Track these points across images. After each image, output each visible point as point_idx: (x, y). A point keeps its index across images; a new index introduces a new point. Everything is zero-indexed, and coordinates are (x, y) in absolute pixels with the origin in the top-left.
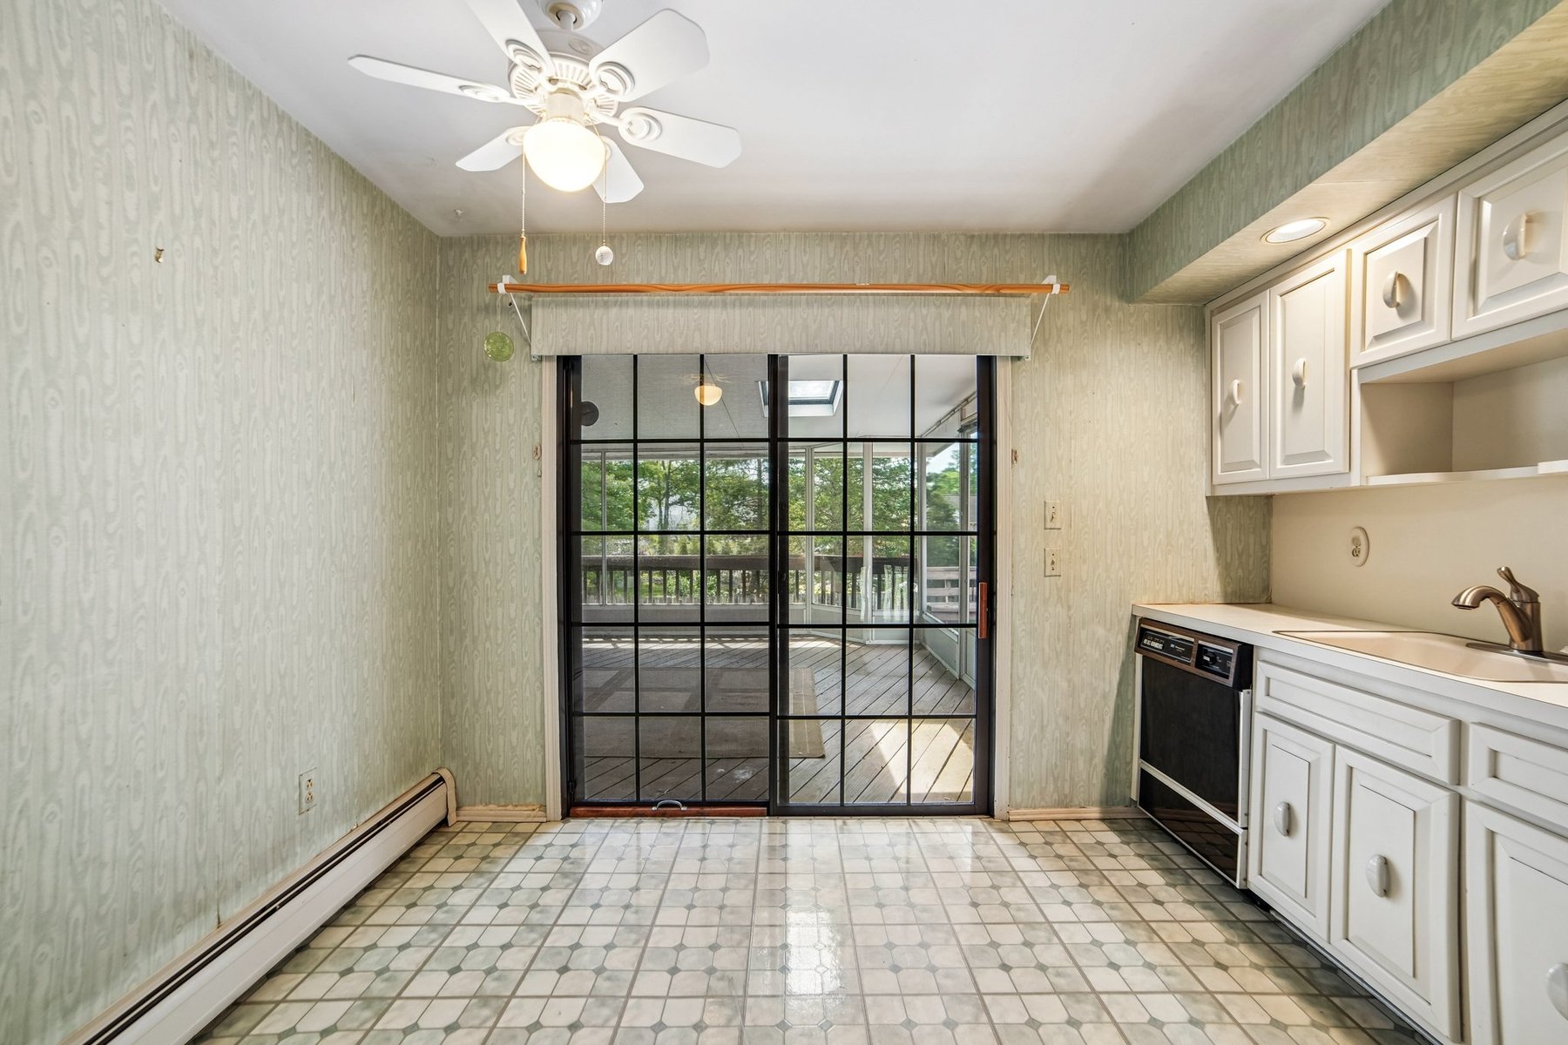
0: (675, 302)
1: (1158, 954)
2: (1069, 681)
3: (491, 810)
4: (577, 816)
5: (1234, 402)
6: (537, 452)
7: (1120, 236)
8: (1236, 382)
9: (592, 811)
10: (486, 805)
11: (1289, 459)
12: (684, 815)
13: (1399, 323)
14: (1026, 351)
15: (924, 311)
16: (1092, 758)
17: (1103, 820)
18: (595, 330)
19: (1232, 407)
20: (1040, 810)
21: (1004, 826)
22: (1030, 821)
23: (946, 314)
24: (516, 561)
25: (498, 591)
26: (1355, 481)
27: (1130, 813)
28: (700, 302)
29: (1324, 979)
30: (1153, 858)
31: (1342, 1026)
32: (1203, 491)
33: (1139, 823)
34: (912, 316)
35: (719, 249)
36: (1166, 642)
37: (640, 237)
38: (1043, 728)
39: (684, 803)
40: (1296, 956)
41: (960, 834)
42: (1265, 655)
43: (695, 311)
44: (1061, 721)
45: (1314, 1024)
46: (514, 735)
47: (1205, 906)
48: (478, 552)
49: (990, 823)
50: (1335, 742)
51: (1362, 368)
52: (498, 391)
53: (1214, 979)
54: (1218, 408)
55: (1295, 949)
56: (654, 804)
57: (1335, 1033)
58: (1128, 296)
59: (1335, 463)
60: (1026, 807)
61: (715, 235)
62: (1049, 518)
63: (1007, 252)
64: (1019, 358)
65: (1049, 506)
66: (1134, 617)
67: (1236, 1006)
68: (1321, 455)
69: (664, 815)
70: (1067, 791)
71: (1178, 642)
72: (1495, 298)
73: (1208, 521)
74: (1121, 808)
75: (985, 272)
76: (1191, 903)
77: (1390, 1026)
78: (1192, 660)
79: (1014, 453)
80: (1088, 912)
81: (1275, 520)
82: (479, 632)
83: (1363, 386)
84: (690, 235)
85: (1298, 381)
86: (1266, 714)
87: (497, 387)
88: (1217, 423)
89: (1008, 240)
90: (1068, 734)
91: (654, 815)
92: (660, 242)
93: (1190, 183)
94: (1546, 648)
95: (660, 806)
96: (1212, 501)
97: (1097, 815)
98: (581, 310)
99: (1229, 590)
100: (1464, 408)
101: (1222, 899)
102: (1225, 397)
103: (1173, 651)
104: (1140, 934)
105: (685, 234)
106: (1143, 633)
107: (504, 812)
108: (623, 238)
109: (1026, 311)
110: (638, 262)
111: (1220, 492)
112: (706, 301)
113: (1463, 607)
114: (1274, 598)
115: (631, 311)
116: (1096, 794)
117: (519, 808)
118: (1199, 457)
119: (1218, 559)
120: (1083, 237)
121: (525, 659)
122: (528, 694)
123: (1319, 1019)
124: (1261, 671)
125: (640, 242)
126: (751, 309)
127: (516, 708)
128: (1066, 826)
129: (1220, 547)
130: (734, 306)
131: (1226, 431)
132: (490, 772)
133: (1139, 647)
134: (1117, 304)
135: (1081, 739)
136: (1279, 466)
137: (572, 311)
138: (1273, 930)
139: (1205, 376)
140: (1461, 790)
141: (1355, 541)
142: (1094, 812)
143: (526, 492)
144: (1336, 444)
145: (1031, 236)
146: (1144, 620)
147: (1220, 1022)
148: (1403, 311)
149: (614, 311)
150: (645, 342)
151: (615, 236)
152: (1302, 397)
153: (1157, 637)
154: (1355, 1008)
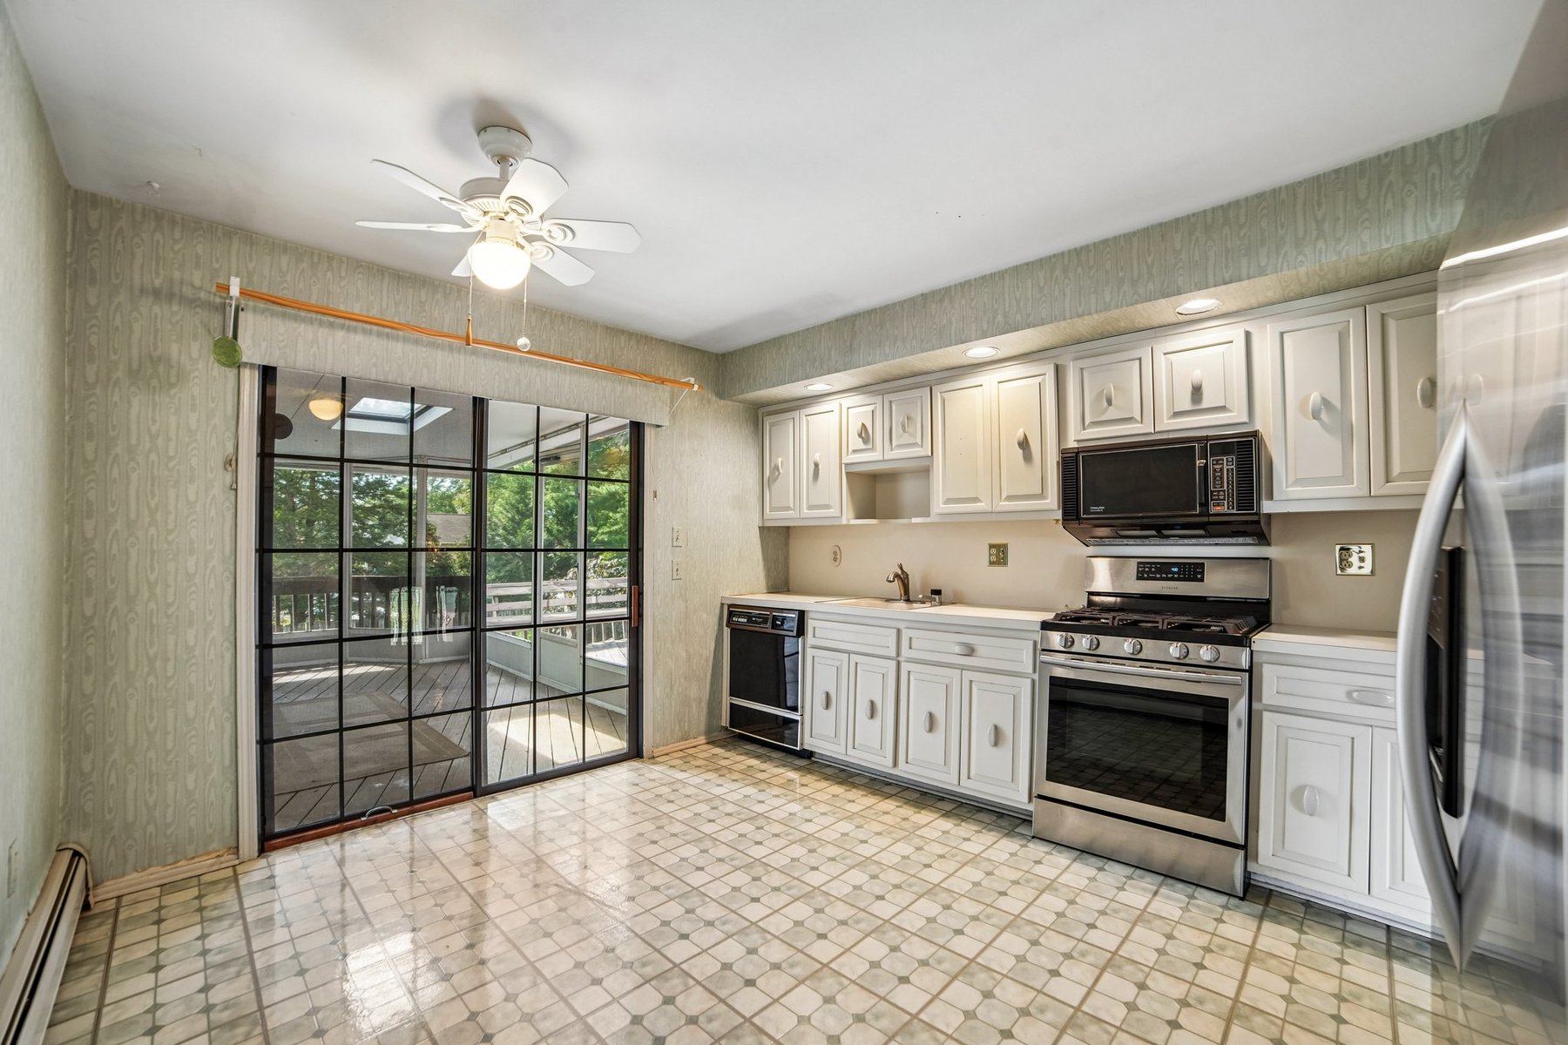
0: (404, 337)
1: (777, 791)
2: (687, 652)
3: (152, 874)
4: (275, 848)
5: (778, 470)
6: (231, 463)
7: (717, 354)
8: (780, 459)
9: (295, 839)
10: (144, 869)
11: (810, 507)
12: (396, 817)
13: (863, 446)
14: (665, 422)
15: (604, 383)
16: (700, 703)
17: (708, 743)
18: (318, 348)
19: (777, 473)
20: (671, 746)
21: (651, 761)
22: (667, 754)
23: (619, 388)
24: (197, 581)
25: (168, 617)
26: (844, 522)
27: (723, 735)
28: (429, 342)
29: (843, 775)
30: (747, 754)
31: (855, 787)
32: (755, 522)
33: (729, 740)
34: (596, 385)
35: (439, 296)
36: (749, 617)
37: (361, 266)
38: (672, 688)
39: (394, 807)
40: (829, 771)
41: (621, 774)
42: (811, 615)
43: (424, 349)
44: (682, 680)
45: (846, 791)
46: (191, 778)
47: (784, 766)
48: (137, 573)
49: (643, 762)
50: (849, 653)
51: (846, 465)
52: (172, 392)
53: (806, 791)
54: (767, 473)
55: (829, 769)
56: (363, 814)
57: (853, 790)
58: (721, 395)
59: (833, 512)
60: (663, 746)
61: (437, 283)
62: (675, 539)
63: (653, 350)
64: (658, 426)
65: (675, 531)
66: (722, 604)
67: (818, 796)
68: (827, 507)
69: (375, 822)
70: (686, 728)
71: (758, 616)
72: (900, 446)
73: (760, 542)
74: (717, 734)
75: (639, 360)
76: (777, 767)
77: (868, 780)
78: (769, 624)
79: (655, 493)
80: (734, 786)
81: (792, 542)
82: (137, 666)
83: (847, 473)
84: (413, 277)
85: (816, 465)
86: (814, 647)
87: (171, 385)
88: (766, 480)
89: (654, 342)
90: (686, 689)
91: (365, 825)
92: (383, 275)
93: (767, 341)
94: (911, 599)
95: (369, 815)
96: (762, 529)
97: (704, 741)
98: (303, 325)
99: (770, 584)
100: (881, 488)
101: (789, 760)
102: (773, 466)
103: (756, 622)
104: (764, 786)
105: (408, 275)
106: (731, 614)
107: (175, 870)
108: (342, 262)
109: (667, 395)
110: (357, 288)
111: (768, 524)
112: (435, 343)
113: (890, 582)
114: (791, 589)
115: (359, 338)
116: (703, 727)
117: (196, 860)
118: (754, 500)
119: (765, 565)
120: (697, 350)
121: (209, 689)
122: (212, 727)
123: (847, 788)
124: (810, 624)
125: (361, 270)
126: (474, 357)
127: (194, 747)
128: (691, 751)
129: (765, 558)
130: (459, 351)
131: (773, 487)
132: (151, 828)
133: (729, 623)
134: (714, 398)
135: (694, 692)
136: (805, 511)
137: (292, 325)
138: (816, 765)
139: (758, 452)
140: (899, 659)
141: (835, 553)
142: (702, 739)
143: (213, 507)
144: (835, 502)
145: (667, 342)
146: (730, 606)
147: (815, 804)
148: (866, 441)
149: (340, 334)
150: (374, 370)
151: (333, 258)
152: (818, 474)
153: (740, 615)
154: (856, 780)
